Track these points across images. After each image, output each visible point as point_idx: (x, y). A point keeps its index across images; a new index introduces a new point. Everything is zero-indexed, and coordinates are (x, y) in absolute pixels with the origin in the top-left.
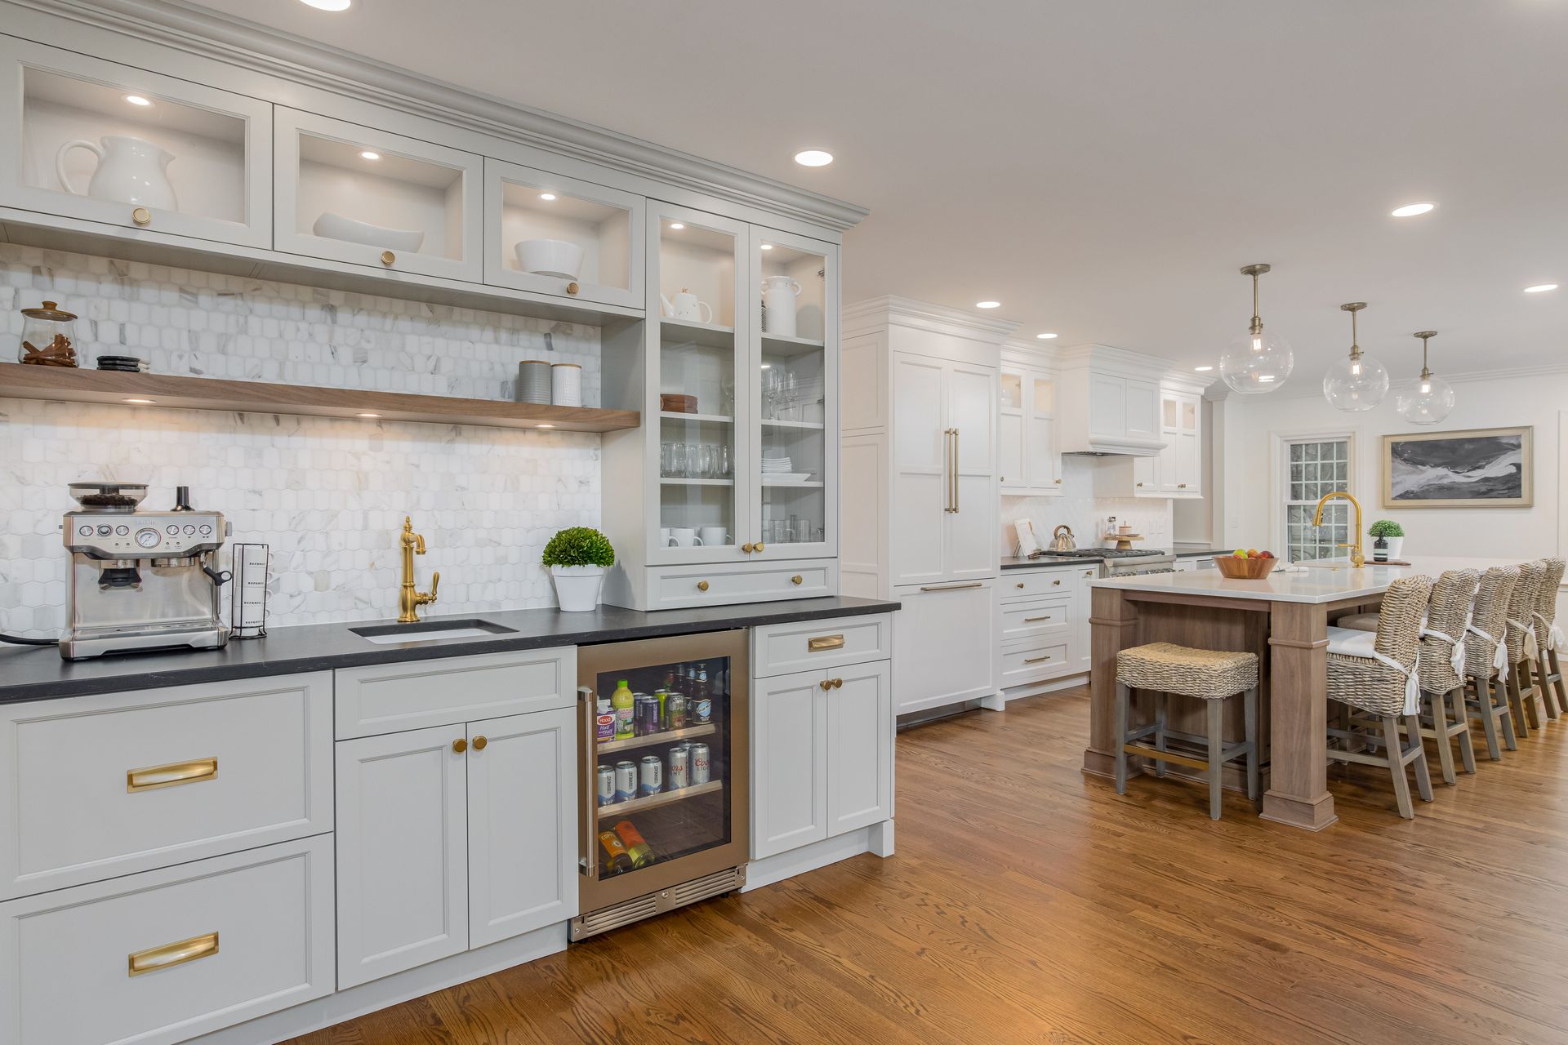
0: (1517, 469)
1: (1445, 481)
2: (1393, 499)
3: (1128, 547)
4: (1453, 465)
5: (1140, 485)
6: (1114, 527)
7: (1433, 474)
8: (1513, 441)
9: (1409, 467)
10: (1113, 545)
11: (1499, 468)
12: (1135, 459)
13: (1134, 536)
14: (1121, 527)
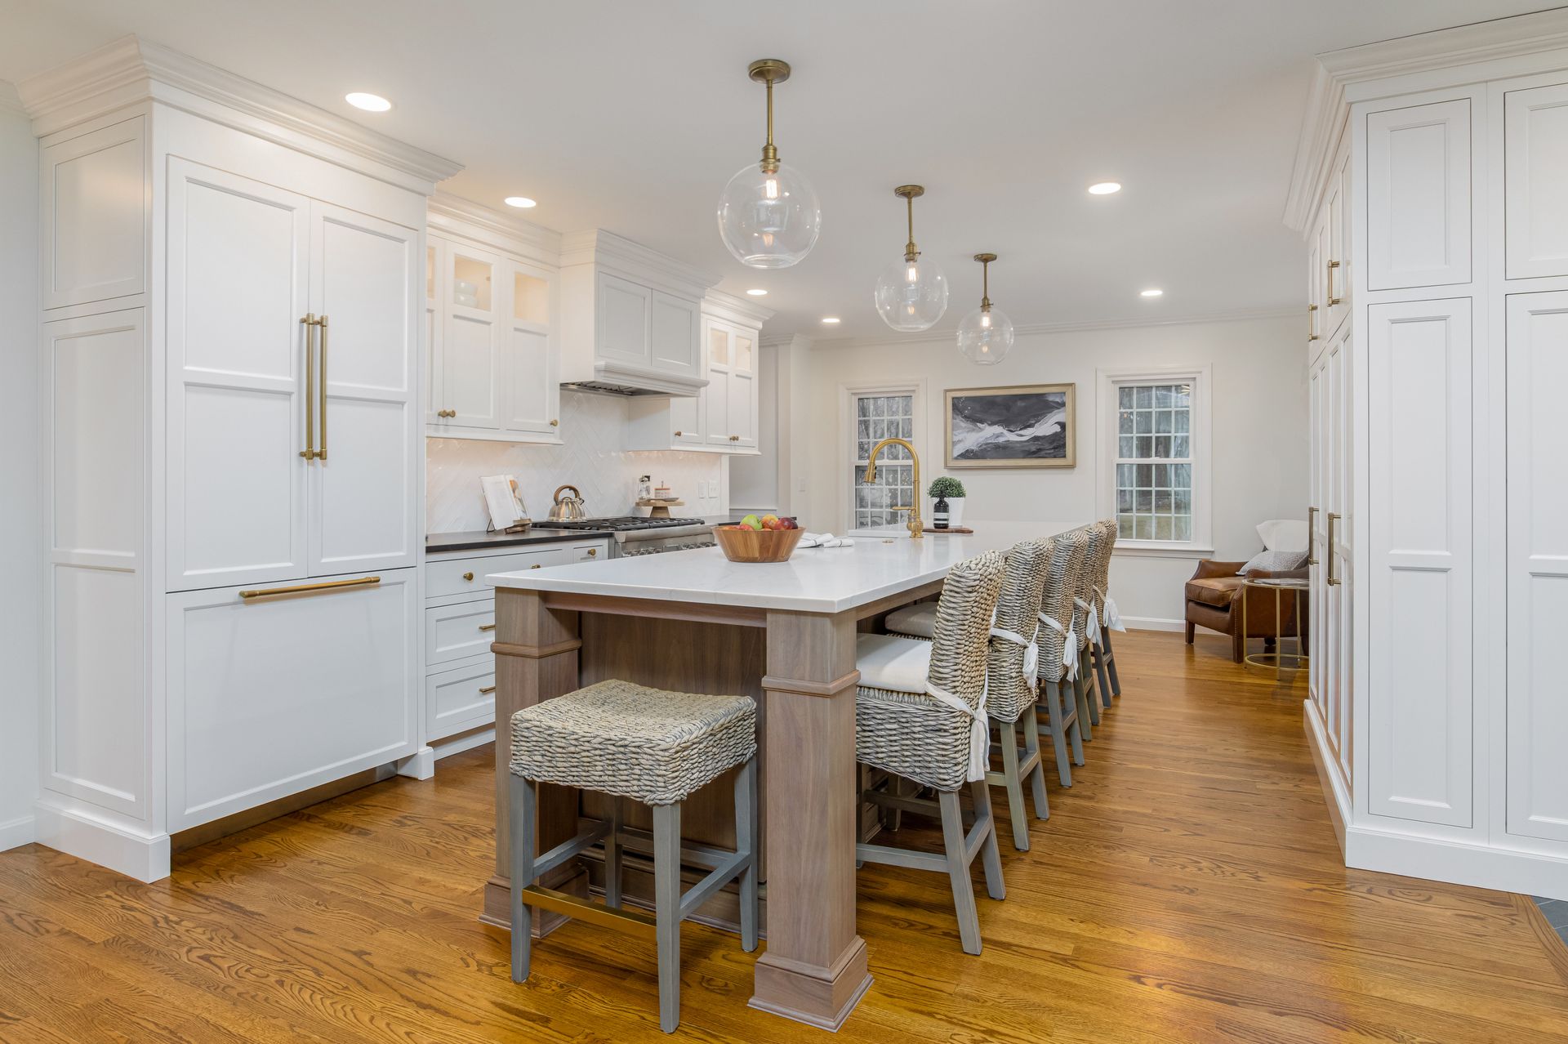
0: (1061, 428)
1: (1001, 440)
2: (956, 458)
3: (663, 515)
4: (1008, 423)
5: (679, 434)
6: (648, 490)
7: (991, 432)
8: (1058, 400)
9: (970, 425)
10: (647, 512)
11: (1046, 427)
12: (673, 400)
13: (672, 500)
14: (657, 489)
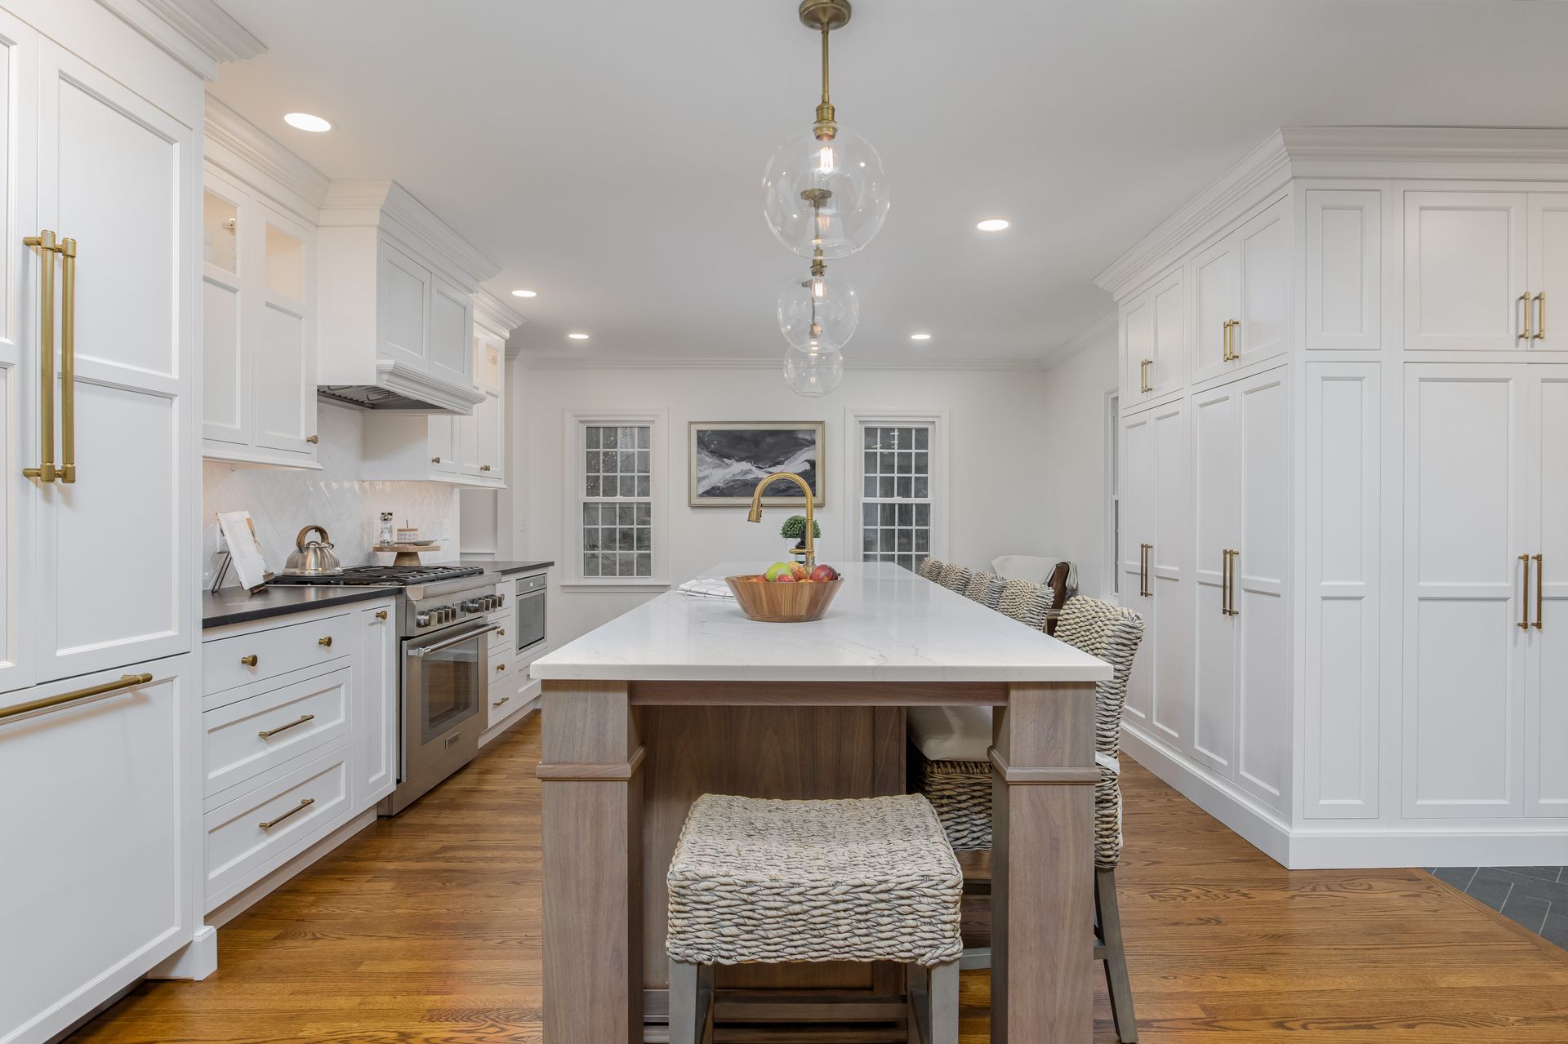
0: (811, 466)
1: (749, 477)
2: (701, 496)
3: (414, 563)
4: (755, 459)
5: (437, 461)
6: (390, 531)
7: (738, 469)
8: (807, 437)
9: (716, 461)
11: (792, 468)
14: (400, 530)
